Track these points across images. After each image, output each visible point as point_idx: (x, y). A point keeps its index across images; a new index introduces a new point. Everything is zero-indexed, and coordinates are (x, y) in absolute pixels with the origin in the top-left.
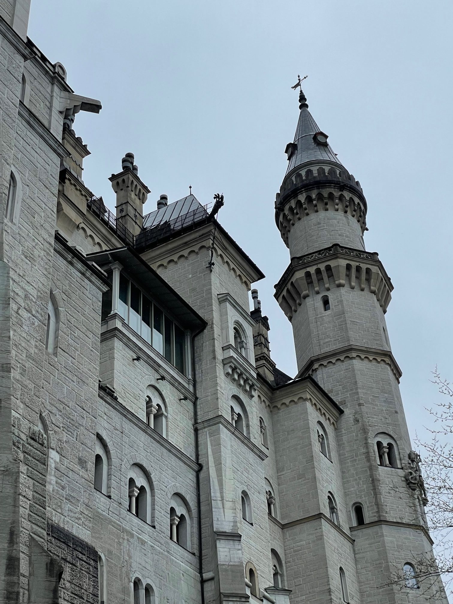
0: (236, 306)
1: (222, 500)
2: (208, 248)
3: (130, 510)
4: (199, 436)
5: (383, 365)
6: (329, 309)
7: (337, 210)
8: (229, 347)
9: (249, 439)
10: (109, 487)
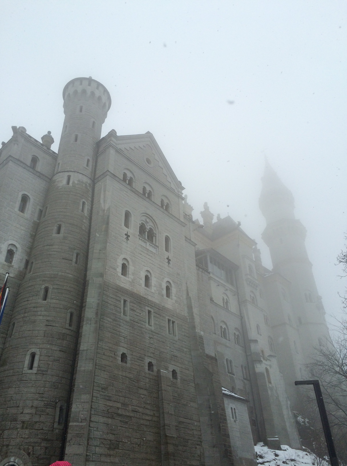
0: (248, 259)
1: (251, 329)
2: (237, 239)
3: (222, 337)
4: (241, 306)
8: (248, 274)
9: (257, 305)
10: (215, 330)
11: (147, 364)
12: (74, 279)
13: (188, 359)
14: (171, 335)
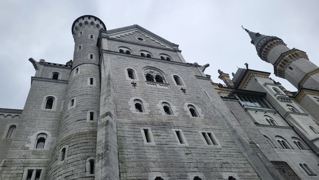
0: (269, 84)
1: (306, 132)
2: (252, 76)
3: (284, 148)
4: (286, 120)
6: (293, 69)
9: (300, 113)
10: (274, 145)
12: (89, 132)
13: (242, 162)
14: (212, 145)
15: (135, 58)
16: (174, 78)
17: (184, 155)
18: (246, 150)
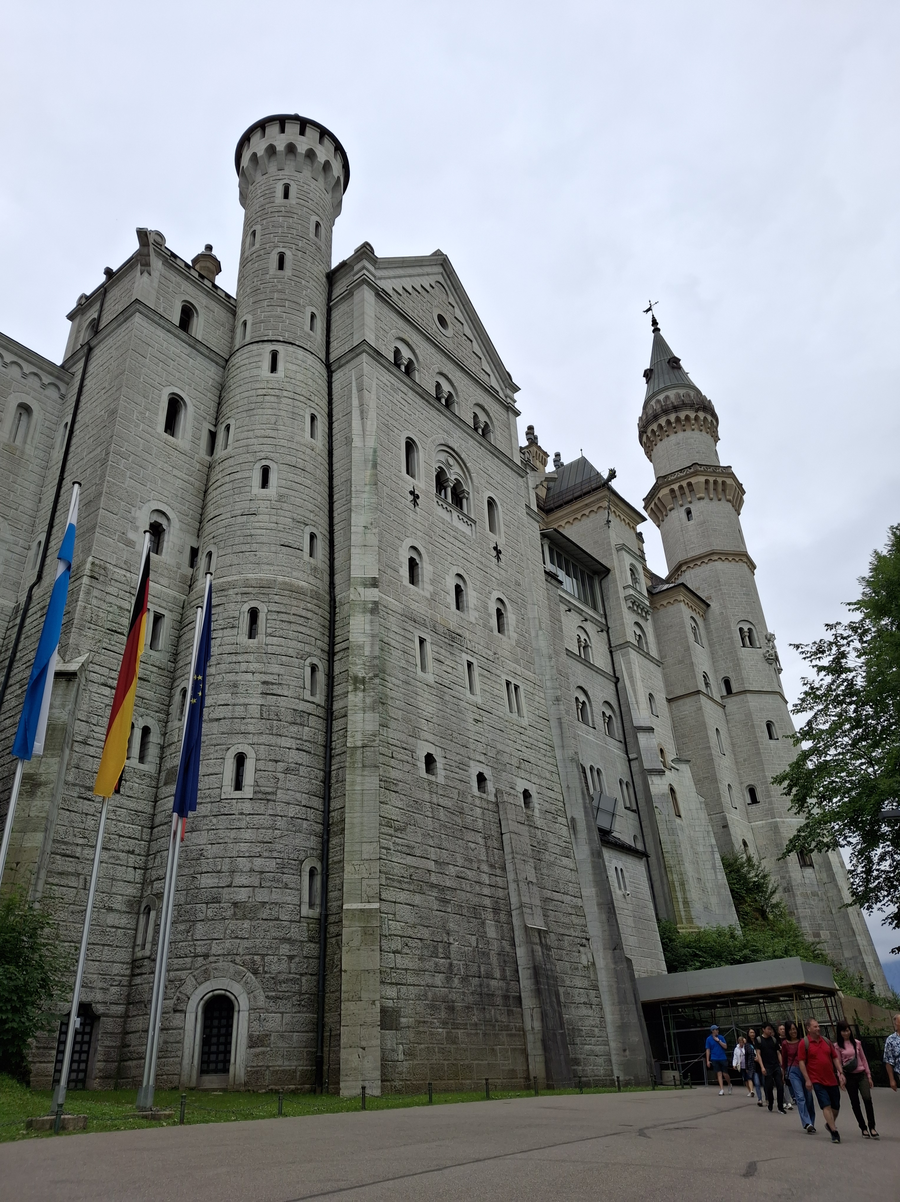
0: (630, 552)
1: (636, 701)
2: (605, 508)
3: (578, 720)
4: (614, 656)
5: (741, 563)
6: (692, 518)
7: (693, 430)
8: (629, 586)
9: (648, 654)
11: (475, 779)
12: (311, 591)
13: (549, 767)
14: (515, 715)
15: (427, 401)
16: (488, 501)
17: (471, 721)
18: (563, 747)
